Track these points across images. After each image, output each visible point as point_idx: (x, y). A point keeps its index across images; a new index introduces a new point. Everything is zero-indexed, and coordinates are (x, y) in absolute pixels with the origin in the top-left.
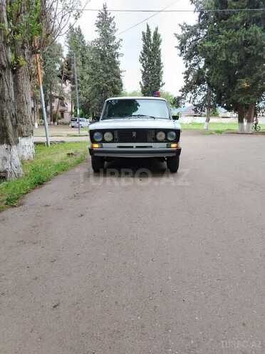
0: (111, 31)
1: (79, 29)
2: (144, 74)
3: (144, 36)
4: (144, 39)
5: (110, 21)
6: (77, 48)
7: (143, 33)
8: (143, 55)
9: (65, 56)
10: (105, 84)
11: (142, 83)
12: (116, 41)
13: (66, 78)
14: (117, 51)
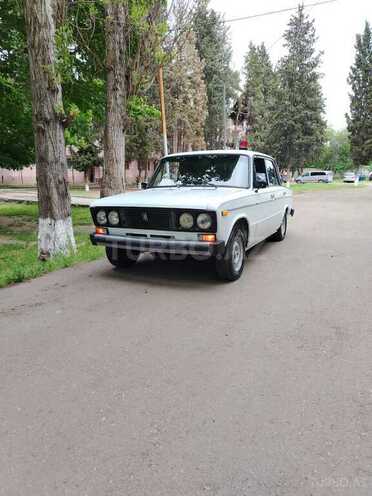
0: (308, 42)
1: (263, 47)
2: (354, 100)
3: (359, 42)
4: (359, 46)
5: (307, 28)
6: (258, 74)
7: (358, 37)
8: (354, 71)
9: (243, 88)
10: (291, 122)
11: (350, 115)
12: (314, 55)
13: (242, 118)
14: (316, 70)
